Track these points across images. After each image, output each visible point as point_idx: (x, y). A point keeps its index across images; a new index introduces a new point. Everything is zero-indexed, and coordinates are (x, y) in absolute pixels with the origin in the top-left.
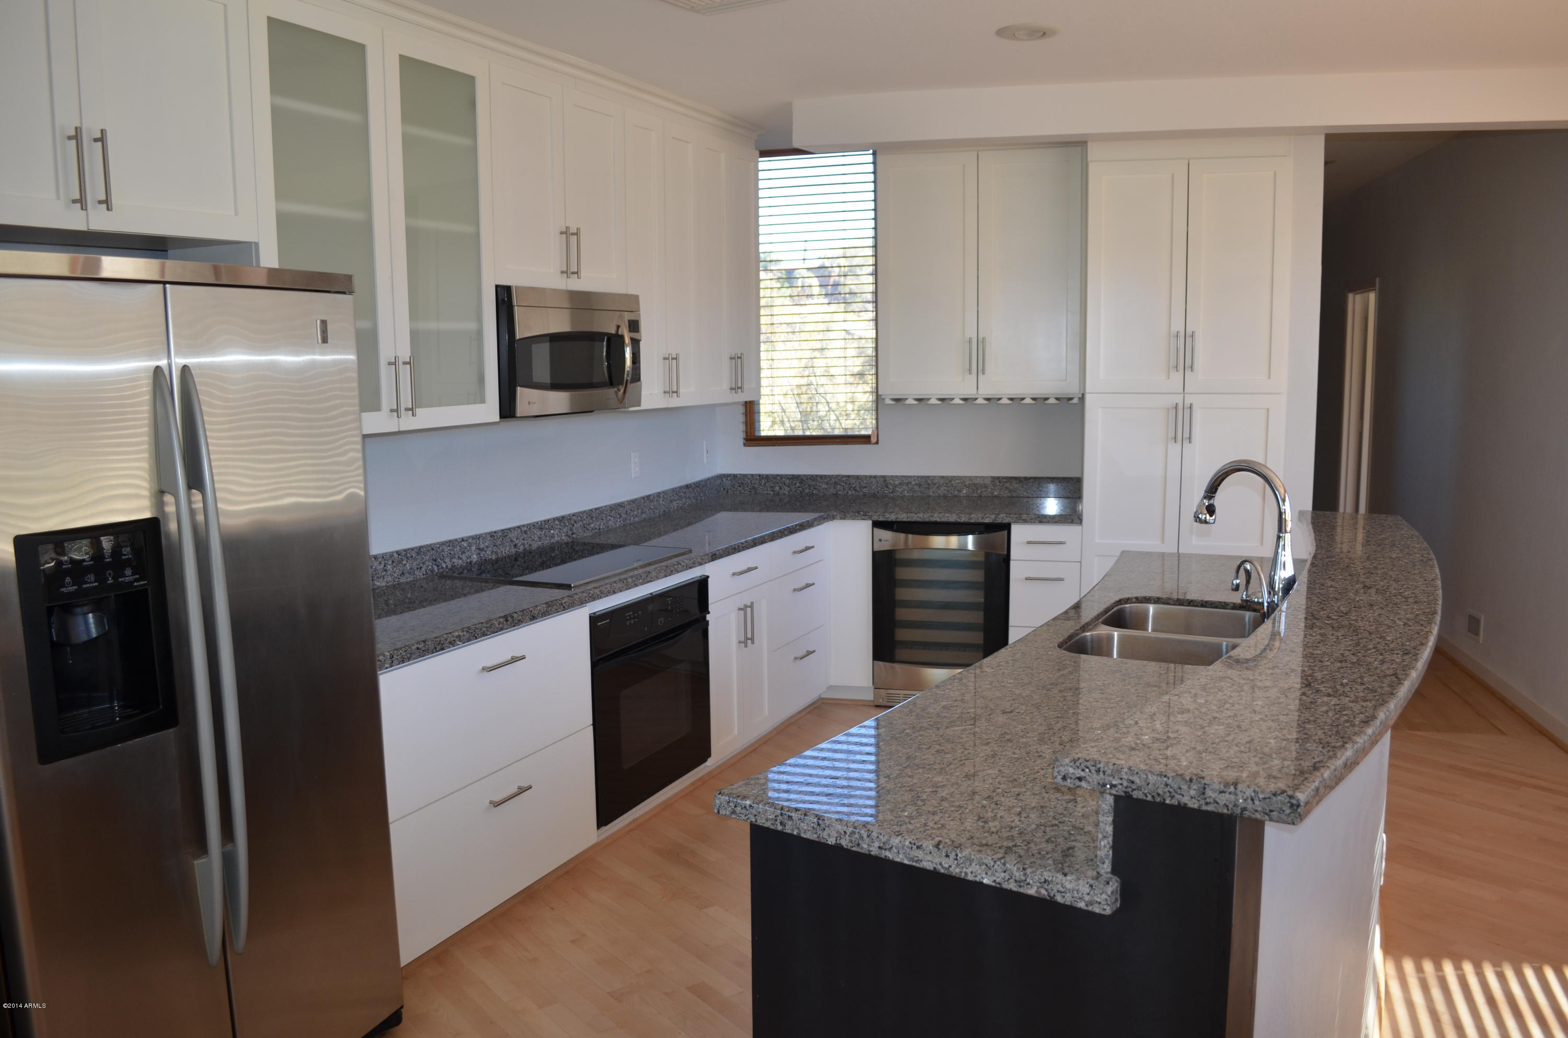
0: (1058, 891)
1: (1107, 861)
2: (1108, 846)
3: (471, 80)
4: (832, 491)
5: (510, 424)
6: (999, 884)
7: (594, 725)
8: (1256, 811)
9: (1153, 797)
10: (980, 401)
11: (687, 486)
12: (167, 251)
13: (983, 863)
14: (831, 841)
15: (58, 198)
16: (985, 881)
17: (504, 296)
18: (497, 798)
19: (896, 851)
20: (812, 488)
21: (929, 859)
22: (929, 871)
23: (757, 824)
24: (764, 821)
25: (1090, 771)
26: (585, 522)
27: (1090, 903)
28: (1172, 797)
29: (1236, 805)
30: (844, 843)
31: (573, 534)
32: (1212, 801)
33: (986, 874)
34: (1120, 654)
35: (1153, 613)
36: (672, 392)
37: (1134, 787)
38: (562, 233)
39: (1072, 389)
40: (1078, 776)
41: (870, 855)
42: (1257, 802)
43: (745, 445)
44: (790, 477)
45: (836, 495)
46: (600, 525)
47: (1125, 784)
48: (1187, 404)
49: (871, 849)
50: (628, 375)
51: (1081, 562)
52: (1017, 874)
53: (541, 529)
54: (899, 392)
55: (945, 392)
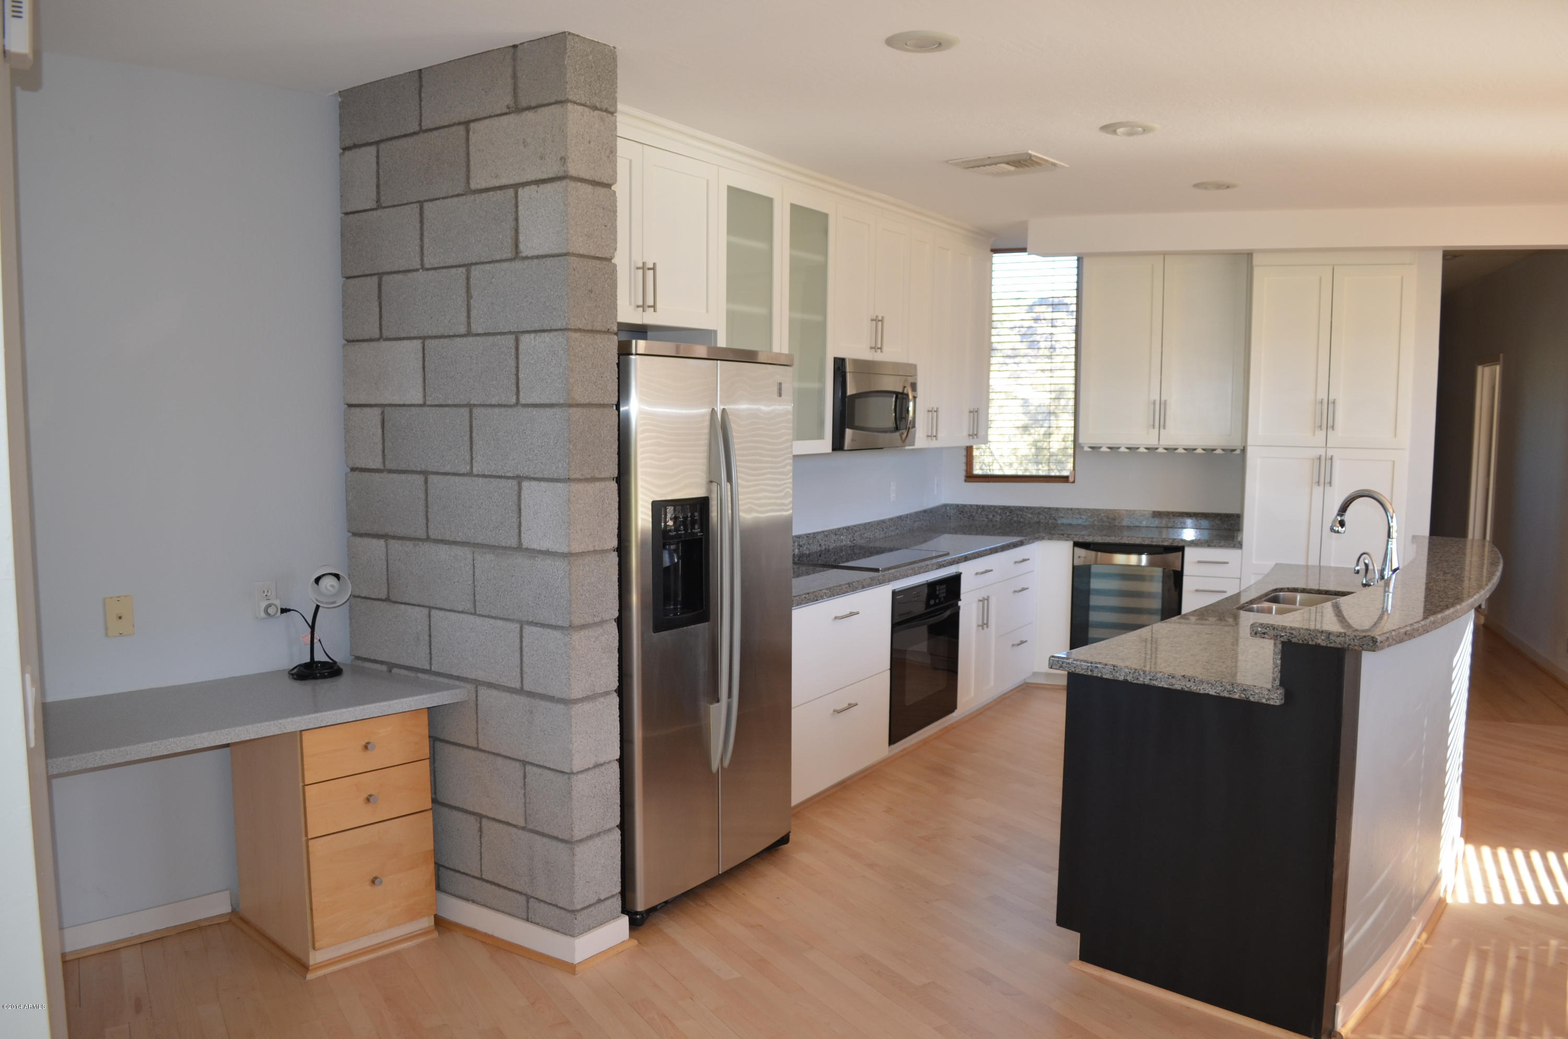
0: (1251, 695)
1: (1277, 680)
2: (1278, 671)
3: (826, 216)
4: (1036, 519)
5: (839, 454)
6: (1218, 693)
7: (891, 669)
8: (1356, 645)
9: (1303, 641)
10: (1161, 450)
11: (925, 511)
12: (646, 332)
13: (1210, 683)
14: (1121, 678)
15: (630, 304)
16: (1211, 693)
17: (840, 364)
18: (839, 708)
19: (1159, 680)
20: (1020, 517)
21: (1179, 683)
22: (1179, 690)
23: (1076, 672)
24: (1080, 670)
25: (1270, 629)
26: (861, 532)
27: (1268, 699)
28: (1313, 640)
29: (1345, 643)
30: (1129, 678)
31: (854, 540)
32: (1333, 641)
33: (1211, 688)
34: (1276, 613)
35: (1300, 600)
36: (932, 436)
37: (1293, 636)
38: (872, 320)
39: (1236, 443)
40: (1263, 632)
41: (1144, 684)
42: (1356, 641)
43: (966, 481)
44: (1002, 507)
45: (1039, 523)
46: (870, 536)
47: (1288, 635)
48: (1329, 456)
49: (1145, 680)
50: (910, 423)
51: (1240, 578)
52: (1229, 687)
53: (836, 534)
54: (1095, 441)
55: (1133, 442)
